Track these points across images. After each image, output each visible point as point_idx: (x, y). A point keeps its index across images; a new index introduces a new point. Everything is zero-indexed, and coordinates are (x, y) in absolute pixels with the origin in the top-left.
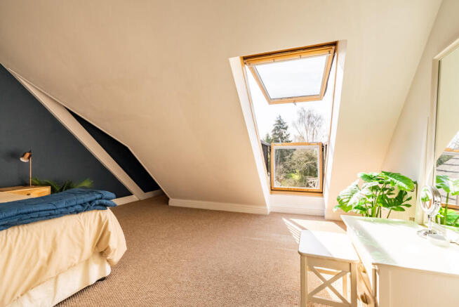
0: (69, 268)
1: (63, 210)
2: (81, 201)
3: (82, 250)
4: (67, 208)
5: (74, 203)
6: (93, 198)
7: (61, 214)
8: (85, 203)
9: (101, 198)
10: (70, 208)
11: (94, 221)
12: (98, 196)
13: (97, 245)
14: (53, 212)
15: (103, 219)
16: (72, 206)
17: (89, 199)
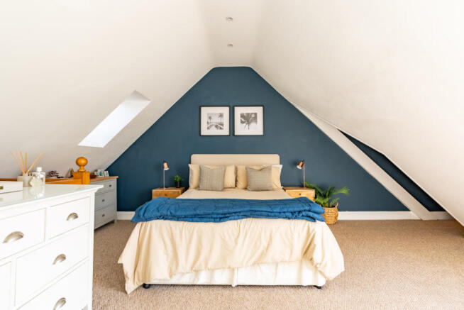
0: (281, 261)
1: (277, 214)
2: (292, 210)
3: (292, 251)
4: (280, 213)
5: (285, 210)
6: (301, 209)
7: (275, 217)
8: (295, 212)
9: (309, 211)
10: (282, 214)
11: (303, 230)
12: (307, 208)
13: (306, 252)
14: (270, 214)
15: (311, 230)
16: (284, 212)
17: (298, 209)
